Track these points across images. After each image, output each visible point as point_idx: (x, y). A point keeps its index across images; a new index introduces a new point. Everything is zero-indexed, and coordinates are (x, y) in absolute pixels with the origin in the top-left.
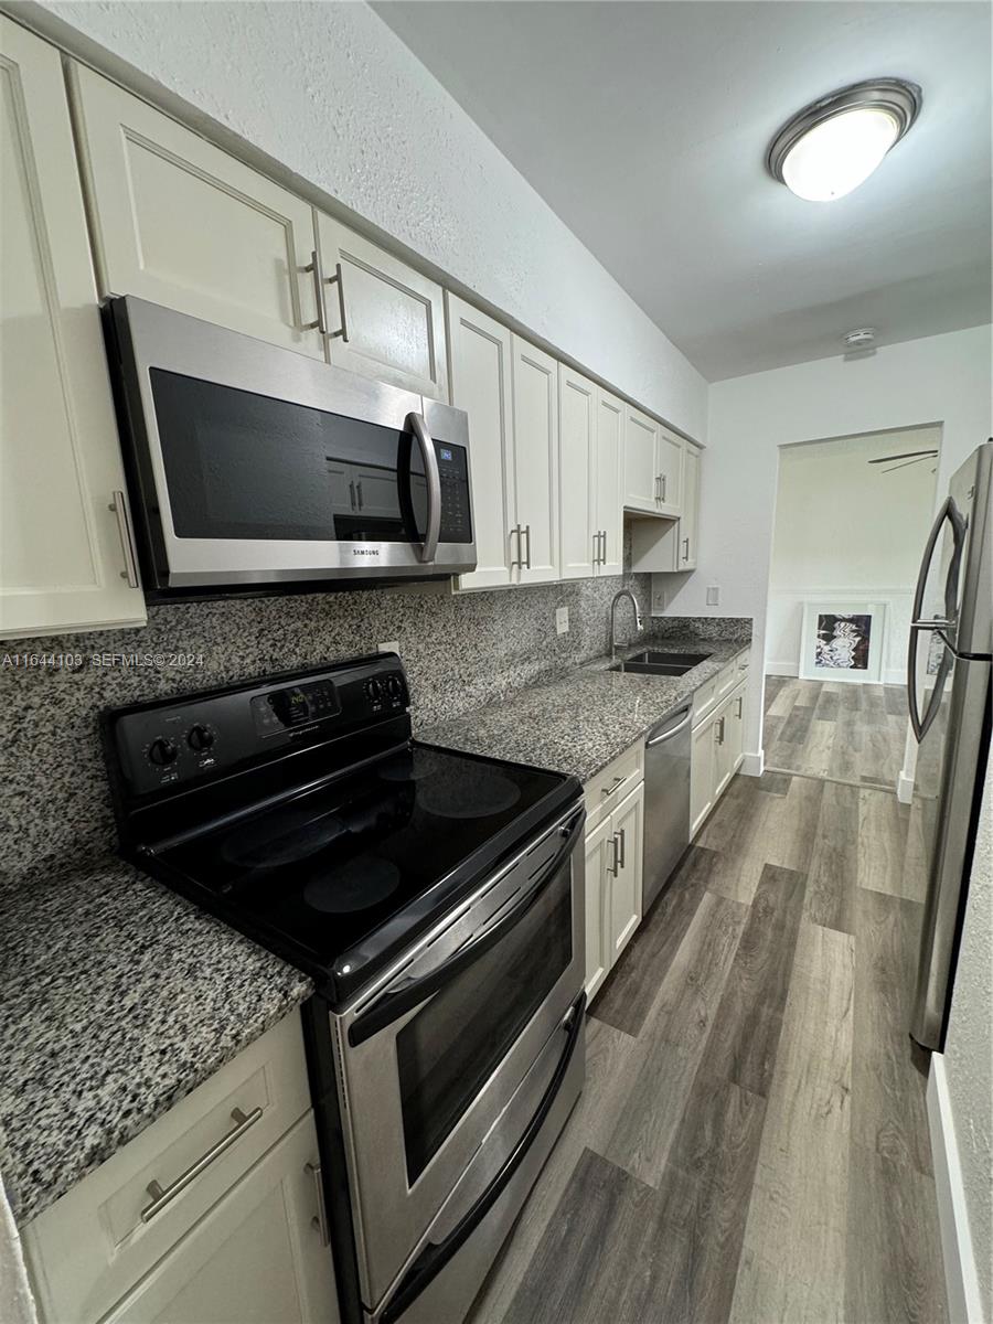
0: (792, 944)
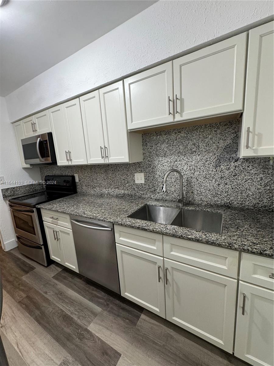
0: (57, 339)
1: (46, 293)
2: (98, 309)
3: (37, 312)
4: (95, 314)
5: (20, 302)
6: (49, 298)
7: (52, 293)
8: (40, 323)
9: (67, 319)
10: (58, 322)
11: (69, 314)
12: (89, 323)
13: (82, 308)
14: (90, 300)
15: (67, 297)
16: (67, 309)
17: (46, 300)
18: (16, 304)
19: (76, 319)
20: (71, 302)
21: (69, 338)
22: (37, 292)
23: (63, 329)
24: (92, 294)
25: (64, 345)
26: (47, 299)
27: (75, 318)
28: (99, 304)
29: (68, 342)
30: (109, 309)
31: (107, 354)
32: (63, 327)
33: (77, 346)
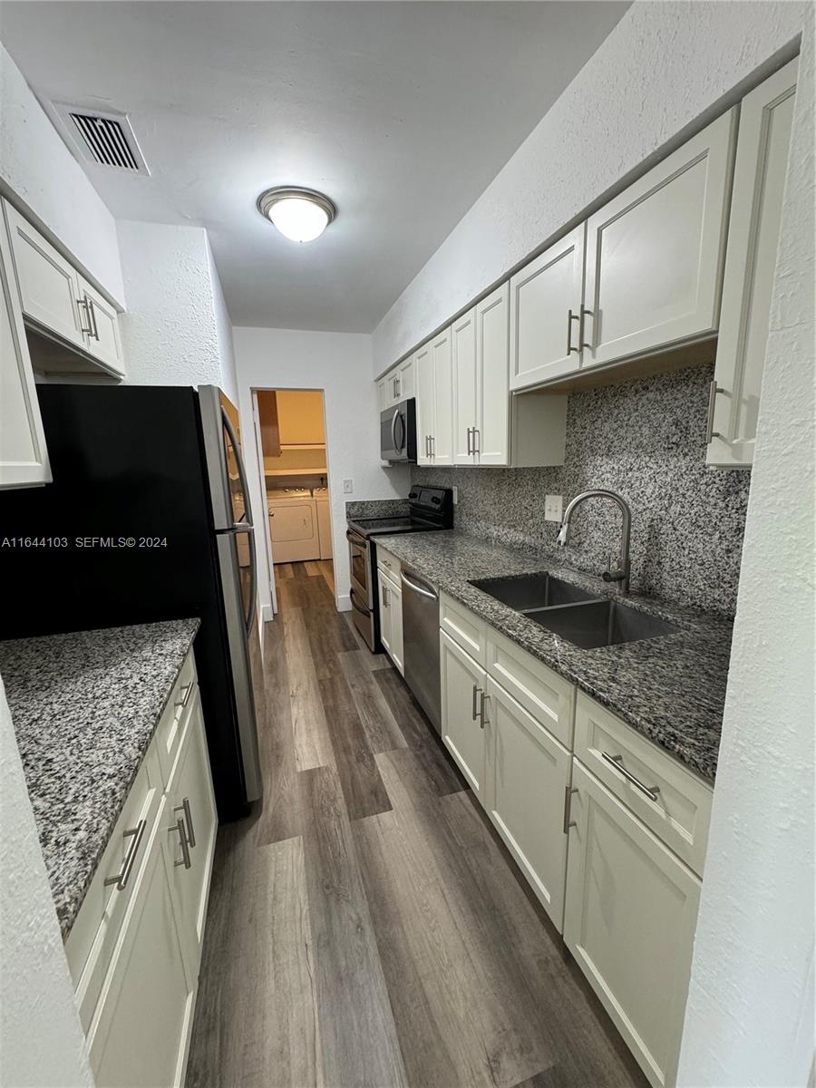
1: (353, 686)
2: (403, 742)
3: (331, 702)
4: (394, 746)
5: (320, 681)
6: (354, 696)
7: (359, 690)
8: (327, 715)
9: (358, 730)
10: (346, 727)
11: (364, 726)
12: (381, 751)
13: (384, 728)
14: (402, 727)
15: (374, 706)
16: (365, 719)
17: (348, 695)
18: (316, 681)
19: (368, 737)
20: (376, 714)
21: (346, 750)
22: (343, 679)
23: (346, 737)
24: (411, 721)
25: (336, 752)
26: (350, 694)
27: (368, 735)
28: (409, 738)
29: (342, 753)
30: (418, 753)
31: (376, 796)
32: (348, 734)
33: (349, 762)
